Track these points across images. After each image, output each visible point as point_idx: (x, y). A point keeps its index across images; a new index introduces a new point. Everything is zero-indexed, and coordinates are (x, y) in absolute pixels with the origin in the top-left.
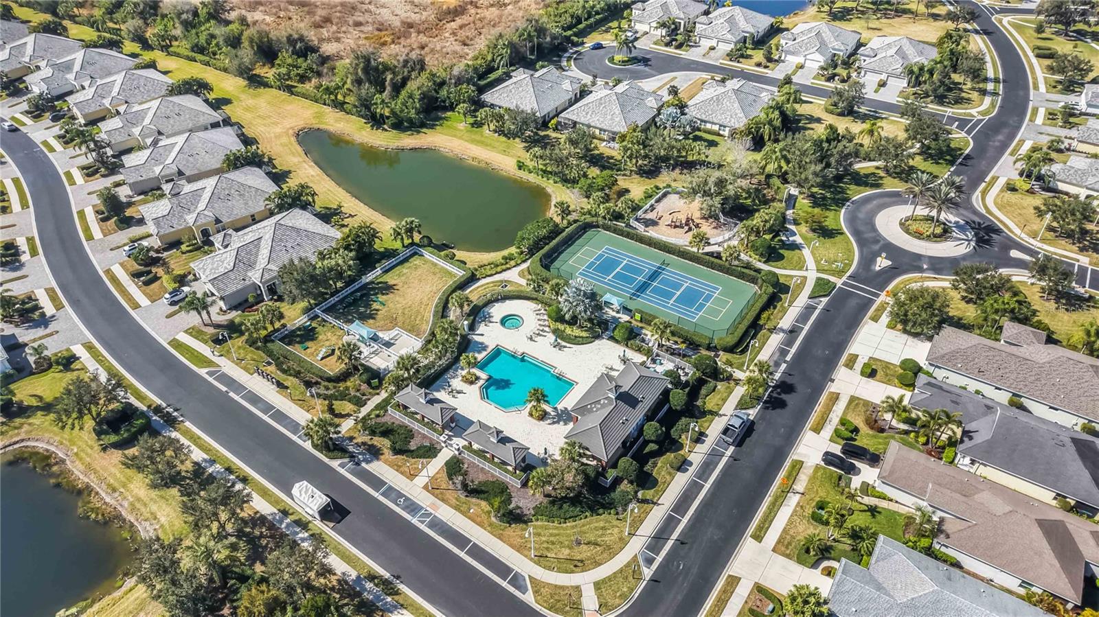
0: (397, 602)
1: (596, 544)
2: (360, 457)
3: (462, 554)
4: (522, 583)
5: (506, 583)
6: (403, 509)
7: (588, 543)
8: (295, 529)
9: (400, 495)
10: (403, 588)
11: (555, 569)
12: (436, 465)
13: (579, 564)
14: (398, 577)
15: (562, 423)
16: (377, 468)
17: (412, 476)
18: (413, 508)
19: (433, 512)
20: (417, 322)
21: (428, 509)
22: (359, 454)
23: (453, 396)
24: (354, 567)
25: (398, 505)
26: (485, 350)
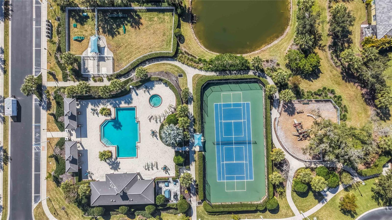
0: (3, 167)
1: (67, 215)
2: (43, 103)
3: (33, 173)
4: (37, 200)
5: (34, 195)
6: (35, 138)
7: (66, 212)
8: (2, 110)
9: (39, 133)
10: (9, 164)
11: (49, 208)
12: (58, 135)
13: (56, 215)
14: (11, 160)
15: (111, 167)
16: (44, 114)
17: (49, 130)
18: (38, 140)
19: (41, 150)
20: (124, 59)
21: (41, 147)
22: (45, 102)
23: (93, 113)
24: (4, 143)
25: (35, 135)
26: (128, 104)
